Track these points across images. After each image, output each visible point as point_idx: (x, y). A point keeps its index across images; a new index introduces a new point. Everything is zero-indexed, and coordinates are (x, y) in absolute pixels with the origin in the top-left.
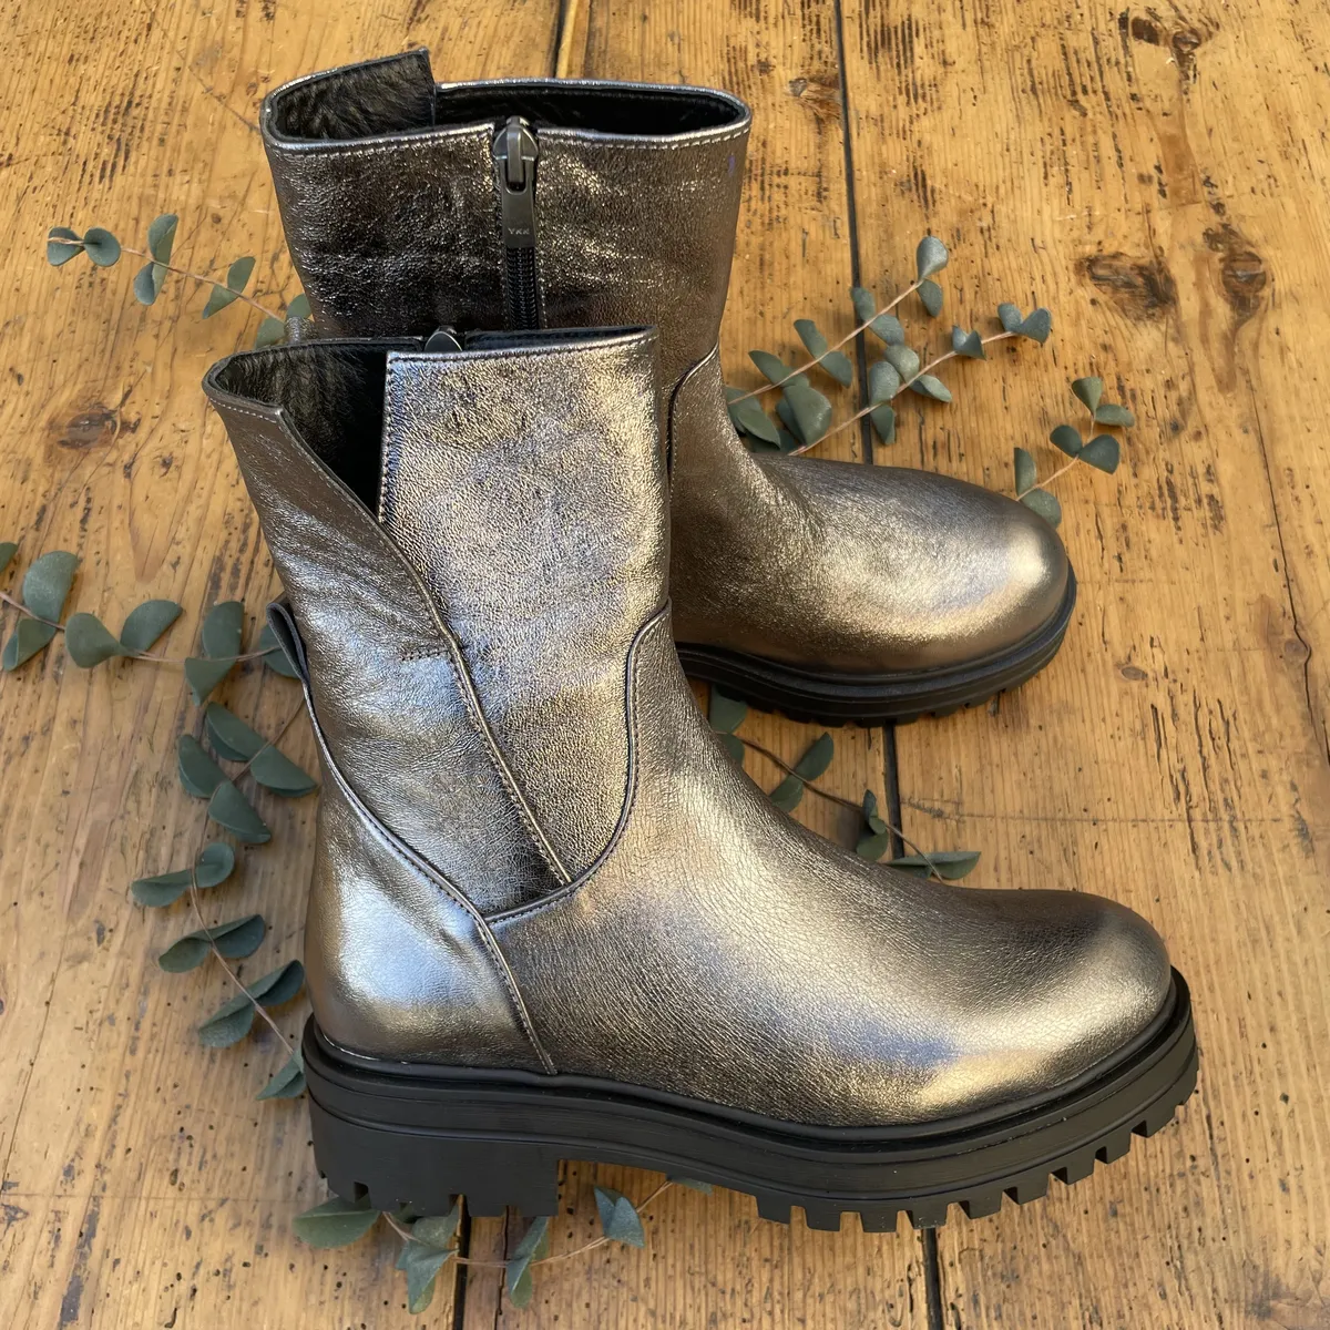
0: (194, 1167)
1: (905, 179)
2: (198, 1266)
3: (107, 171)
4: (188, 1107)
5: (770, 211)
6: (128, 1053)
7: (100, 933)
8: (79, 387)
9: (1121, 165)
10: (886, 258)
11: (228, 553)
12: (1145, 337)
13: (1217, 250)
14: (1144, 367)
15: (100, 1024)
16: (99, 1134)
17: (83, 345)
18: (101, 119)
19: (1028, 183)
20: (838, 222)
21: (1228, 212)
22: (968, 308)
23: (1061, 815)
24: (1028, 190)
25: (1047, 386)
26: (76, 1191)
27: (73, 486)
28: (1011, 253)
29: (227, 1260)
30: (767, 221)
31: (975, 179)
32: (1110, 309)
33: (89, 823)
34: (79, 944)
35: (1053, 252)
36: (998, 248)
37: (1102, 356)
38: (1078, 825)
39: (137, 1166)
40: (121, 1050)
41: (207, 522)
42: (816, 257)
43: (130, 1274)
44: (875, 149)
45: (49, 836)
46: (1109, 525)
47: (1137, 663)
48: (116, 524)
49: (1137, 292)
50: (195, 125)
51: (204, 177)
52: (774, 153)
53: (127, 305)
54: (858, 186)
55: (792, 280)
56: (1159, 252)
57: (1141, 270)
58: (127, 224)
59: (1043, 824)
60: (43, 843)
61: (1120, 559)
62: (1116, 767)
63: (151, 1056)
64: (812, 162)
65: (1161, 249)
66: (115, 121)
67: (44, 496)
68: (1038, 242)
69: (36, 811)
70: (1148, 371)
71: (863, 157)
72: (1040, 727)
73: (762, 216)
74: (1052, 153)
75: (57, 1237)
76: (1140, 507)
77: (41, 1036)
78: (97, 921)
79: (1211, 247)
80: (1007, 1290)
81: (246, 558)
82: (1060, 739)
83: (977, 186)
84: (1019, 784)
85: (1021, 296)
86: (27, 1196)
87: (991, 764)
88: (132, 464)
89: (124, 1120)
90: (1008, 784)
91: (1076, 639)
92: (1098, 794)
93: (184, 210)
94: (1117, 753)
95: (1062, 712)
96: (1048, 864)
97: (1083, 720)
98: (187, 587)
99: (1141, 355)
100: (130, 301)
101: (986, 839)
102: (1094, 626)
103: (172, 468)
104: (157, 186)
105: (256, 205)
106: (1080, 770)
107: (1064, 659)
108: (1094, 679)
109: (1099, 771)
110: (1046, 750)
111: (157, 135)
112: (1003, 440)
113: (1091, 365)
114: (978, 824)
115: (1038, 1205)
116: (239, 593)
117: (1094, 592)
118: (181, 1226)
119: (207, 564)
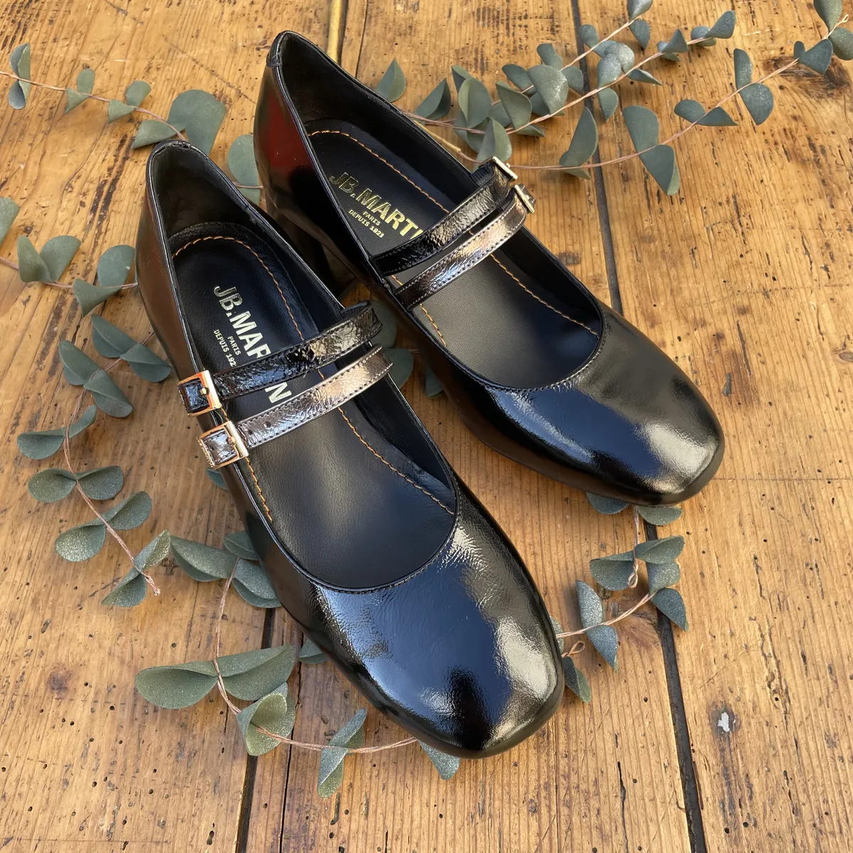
1: (621, 16)
3: (8, 42)
5: (514, 42)
12: (827, 107)
14: (830, 130)
18: (9, 11)
20: (569, 47)
22: (679, 96)
23: (797, 475)
25: (749, 146)
28: (710, 60)
30: (512, 49)
31: (677, 13)
32: (796, 92)
36: (699, 56)
37: (794, 124)
38: (814, 483)
46: (814, 244)
49: (816, 80)
50: (77, 11)
51: (80, 41)
52: (516, 5)
59: (781, 484)
61: (826, 269)
64: (546, 9)
66: (18, 12)
68: (732, 51)
70: (833, 133)
71: (587, 5)
72: (770, 404)
73: (508, 45)
76: (840, 230)
82: (789, 413)
83: (678, 17)
84: (756, 451)
85: (720, 86)
90: (745, 451)
91: (795, 332)
92: (829, 455)
93: (62, 63)
94: (843, 422)
95: (789, 391)
96: (789, 519)
97: (809, 397)
98: (34, 319)
99: (826, 121)
100: (13, 122)
101: (729, 498)
102: (810, 320)
103: (32, 233)
104: (43, 49)
105: (117, 58)
106: (811, 437)
107: (786, 347)
108: (815, 363)
109: (828, 437)
110: (778, 422)
111: (48, 18)
112: (716, 187)
113: (785, 130)
114: (720, 486)
115: (811, 841)
116: (75, 321)
117: (806, 295)
119: (51, 301)
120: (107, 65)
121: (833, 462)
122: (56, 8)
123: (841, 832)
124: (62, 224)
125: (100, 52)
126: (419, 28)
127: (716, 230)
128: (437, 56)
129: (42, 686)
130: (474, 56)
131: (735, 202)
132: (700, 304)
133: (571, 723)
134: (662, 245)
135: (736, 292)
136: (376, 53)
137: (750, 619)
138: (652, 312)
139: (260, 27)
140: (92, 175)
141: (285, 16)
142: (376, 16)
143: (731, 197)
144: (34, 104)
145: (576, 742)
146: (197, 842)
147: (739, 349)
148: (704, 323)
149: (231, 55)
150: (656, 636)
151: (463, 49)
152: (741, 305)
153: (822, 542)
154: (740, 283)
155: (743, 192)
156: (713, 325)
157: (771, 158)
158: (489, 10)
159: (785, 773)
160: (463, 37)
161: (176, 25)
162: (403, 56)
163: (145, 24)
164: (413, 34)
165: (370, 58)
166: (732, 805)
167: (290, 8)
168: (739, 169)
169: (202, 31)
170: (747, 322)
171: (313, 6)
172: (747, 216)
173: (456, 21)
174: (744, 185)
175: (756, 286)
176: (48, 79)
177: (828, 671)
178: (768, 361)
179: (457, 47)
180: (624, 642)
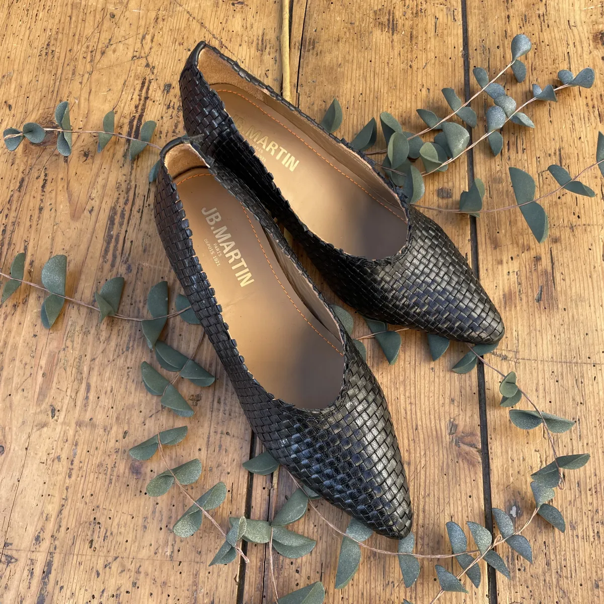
0: (101, 539)
2: (103, 591)
4: (98, 507)
5: (417, 5)
6: (67, 476)
7: (53, 411)
8: (41, 111)
10: (483, 32)
11: (118, 205)
15: (53, 461)
16: (52, 520)
17: (42, 88)
20: (456, 13)
22: (530, 62)
23: (575, 360)
25: (575, 108)
26: (41, 549)
27: (38, 167)
28: (556, 31)
29: (118, 590)
30: (415, 12)
33: (47, 352)
34: (42, 418)
35: (580, 29)
36: (548, 26)
38: (585, 366)
39: (72, 537)
40: (63, 475)
41: (107, 188)
42: (443, 32)
43: (69, 594)
45: (27, 359)
48: (60, 188)
53: (65, 65)
55: (429, 46)
58: (65, 20)
59: (564, 366)
60: (23, 362)
63: (79, 479)
67: (23, 172)
68: (572, 23)
69: (20, 345)
72: (565, 309)
73: (412, 8)
75: (32, 573)
77: (23, 466)
78: (51, 405)
81: (128, 208)
82: (576, 317)
84: (552, 342)
85: (560, 54)
86: (16, 550)
87: (535, 330)
89: (65, 512)
90: (545, 342)
91: (587, 258)
92: (597, 348)
93: (95, 11)
95: (578, 301)
96: (566, 389)
97: (590, 306)
98: (98, 224)
100: (67, 63)
101: (531, 373)
102: (598, 250)
103: (89, 157)
105: (134, 8)
107: (580, 270)
108: (597, 281)
109: (598, 335)
110: (568, 323)
112: (548, 140)
113: (601, 95)
114: (527, 364)
115: (554, 581)
116: (124, 227)
117: (598, 230)
118: (94, 570)
119: (107, 211)
120: (127, 14)
121: (599, 352)
123: (571, 577)
124: (108, 151)
125: (121, 2)
127: (545, 176)
128: (361, 15)
129: (127, 471)
130: (387, 17)
131: (560, 154)
132: (528, 234)
133: (427, 508)
134: (507, 186)
135: (553, 226)
136: (317, 11)
137: (536, 451)
138: (496, 238)
140: (125, 112)
143: (557, 150)
144: (79, 47)
145: (429, 519)
147: (549, 268)
148: (529, 249)
149: (215, 9)
150: (480, 460)
151: (380, 10)
152: (554, 236)
153: (584, 405)
154: (555, 218)
155: (566, 146)
156: (535, 250)
157: (588, 118)
159: (545, 542)
162: (336, 15)
165: (313, 15)
166: (513, 559)
168: (565, 127)
170: (557, 249)
172: (567, 166)
174: (567, 141)
175: (566, 222)
176: (87, 24)
177: (577, 485)
178: (567, 278)
179: (376, 8)
180: (460, 461)
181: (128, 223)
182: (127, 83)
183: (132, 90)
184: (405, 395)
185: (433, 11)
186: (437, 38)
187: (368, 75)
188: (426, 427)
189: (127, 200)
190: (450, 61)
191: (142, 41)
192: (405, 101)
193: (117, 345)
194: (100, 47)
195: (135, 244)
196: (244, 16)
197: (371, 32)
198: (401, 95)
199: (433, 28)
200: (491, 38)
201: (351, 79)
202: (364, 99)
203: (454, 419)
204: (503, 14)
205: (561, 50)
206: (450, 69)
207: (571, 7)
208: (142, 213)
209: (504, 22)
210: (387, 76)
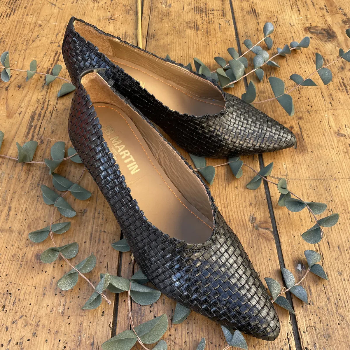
0: (11, 304)
1: (249, 11)
2: (10, 341)
3: (8, 15)
4: (11, 283)
5: (209, 19)
9: (314, 6)
11: (37, 110)
12: (329, 45)
13: (347, 24)
14: (330, 53)
18: (8, 4)
19: (287, 10)
20: (230, 22)
21: (348, 16)
23: (323, 178)
24: (287, 12)
25: (300, 59)
28: (284, 27)
29: (21, 339)
30: (208, 22)
32: (317, 40)
35: (297, 26)
36: (280, 26)
37: (316, 51)
38: (330, 181)
41: (31, 101)
42: (224, 30)
44: (239, 4)
46: (326, 94)
47: (342, 132)
48: (2, 103)
49: (324, 35)
50: (36, 4)
51: (37, 16)
52: (209, 6)
54: (235, 13)
55: (217, 36)
56: (329, 25)
57: (324, 30)
58: (13, 28)
59: (317, 181)
61: (331, 103)
62: (339, 162)
64: (221, 8)
65: (329, 24)
66: (12, 4)
68: (292, 24)
70: (331, 54)
71: (236, 6)
72: (312, 152)
73: (206, 21)
74: (293, 3)
76: (335, 89)
79: (344, 24)
80: (327, 342)
81: (43, 112)
82: (319, 155)
83: (271, 11)
84: (307, 169)
87: (296, 163)
88: (8, 87)
90: (303, 169)
91: (320, 126)
92: (335, 171)
93: (30, 24)
94: (339, 158)
95: (319, 147)
96: (321, 193)
97: (326, 149)
98: (23, 120)
99: (328, 50)
100: (12, 46)
101: (298, 186)
102: (325, 122)
103: (21, 88)
104: (23, 18)
105: (52, 22)
106: (327, 164)
107: (317, 132)
108: (328, 137)
109: (334, 164)
110: (315, 159)
111: (24, 7)
112: (288, 73)
113: (313, 53)
114: (294, 182)
115: (334, 309)
116: (40, 121)
117: (324, 113)
118: (5, 326)
119: (30, 113)
120: (49, 25)
121: (336, 173)
122: (27, 3)
124: (33, 84)
125: (46, 20)
126: (172, 13)
127: (289, 89)
128: (179, 24)
129: (33, 258)
130: (193, 24)
132: (284, 116)
134: (269, 94)
136: (155, 23)
139: (109, 12)
140: (44, 66)
141: (119, 8)
142: (155, 9)
144: (20, 39)
146: (98, 315)
147: (299, 132)
148: (285, 123)
149: (98, 22)
150: (273, 236)
151: (189, 21)
152: (299, 116)
153: (334, 202)
154: (298, 108)
156: (289, 123)
157: (308, 63)
158: (199, 7)
159: (323, 285)
160: (189, 17)
161: (76, 10)
162: (166, 24)
163: (63, 10)
164: (169, 15)
165: (153, 24)
167: (121, 5)
168: (296, 67)
169: (86, 13)
170: (302, 122)
171: (130, 5)
173: (186, 11)
174: (298, 73)
175: (305, 110)
176: (25, 29)
177: (338, 248)
178: (310, 137)
179: (187, 21)
180: (261, 239)
181: (43, 119)
182: (46, 54)
183: (49, 57)
184: (221, 203)
185: (218, 21)
186: (221, 32)
187: (185, 48)
188: (236, 220)
189: (43, 107)
190: (229, 41)
191: (56, 36)
192: (206, 59)
193: (31, 184)
194: (32, 38)
195: (46, 129)
196: (114, 25)
197: (185, 31)
198: (204, 56)
199: (219, 28)
200: (250, 32)
201: (176, 50)
202: (183, 59)
203: (253, 215)
204: (255, 22)
205: (288, 35)
206: (230, 45)
207: (290, 18)
208: (52, 114)
209: (256, 25)
210: (195, 48)
